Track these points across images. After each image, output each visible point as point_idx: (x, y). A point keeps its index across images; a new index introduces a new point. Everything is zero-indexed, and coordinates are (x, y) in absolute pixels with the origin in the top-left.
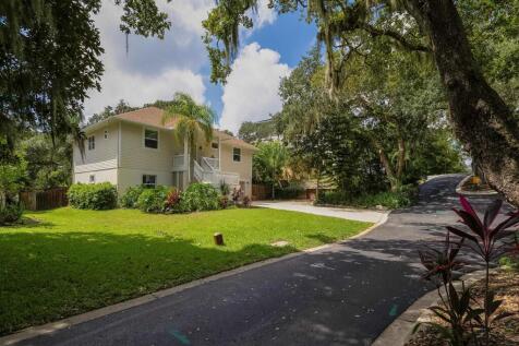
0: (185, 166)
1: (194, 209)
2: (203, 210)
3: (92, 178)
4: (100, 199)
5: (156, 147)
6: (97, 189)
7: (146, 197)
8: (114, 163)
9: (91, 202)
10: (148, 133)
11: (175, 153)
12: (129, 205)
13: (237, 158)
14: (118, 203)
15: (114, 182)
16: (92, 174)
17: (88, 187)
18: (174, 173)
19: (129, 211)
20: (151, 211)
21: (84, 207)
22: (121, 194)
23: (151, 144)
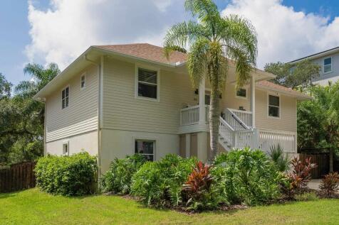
0: (202, 124)
1: (236, 201)
2: (253, 204)
3: (66, 147)
4: (72, 180)
5: (155, 97)
6: (70, 163)
7: (145, 176)
8: (93, 123)
9: (60, 183)
10: (143, 74)
11: (184, 106)
12: (115, 190)
13: (274, 112)
14: (99, 186)
15: (93, 152)
16: (65, 141)
17: (58, 161)
18: (182, 137)
19: (117, 199)
20: (155, 204)
21: (52, 191)
22: (104, 171)
23: (147, 91)
